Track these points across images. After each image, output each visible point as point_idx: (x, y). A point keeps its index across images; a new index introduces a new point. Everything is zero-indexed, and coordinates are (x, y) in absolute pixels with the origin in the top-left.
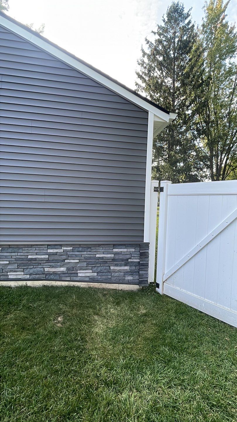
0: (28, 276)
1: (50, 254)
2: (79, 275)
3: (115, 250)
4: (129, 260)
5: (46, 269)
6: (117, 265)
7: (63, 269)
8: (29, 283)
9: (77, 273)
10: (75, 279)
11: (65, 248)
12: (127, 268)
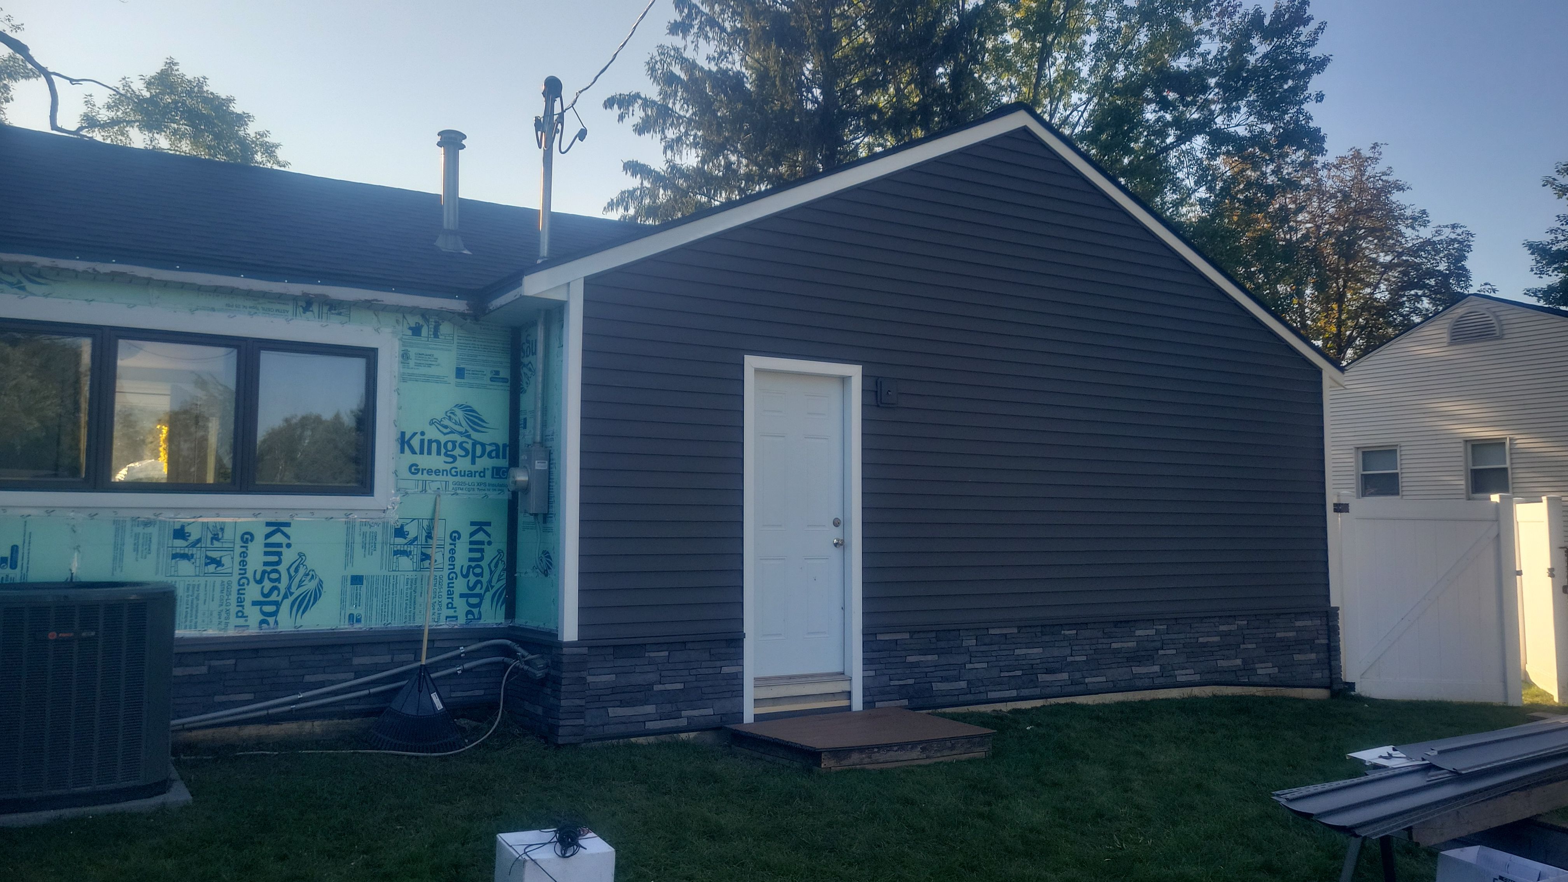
0: (1197, 678)
1: (1224, 635)
2: (1259, 672)
3: (1298, 624)
4: (1317, 641)
5: (1221, 663)
6: (1300, 652)
7: (1239, 662)
8: (1197, 691)
9: (1256, 670)
10: (1255, 679)
11: (1240, 623)
12: (1313, 656)
